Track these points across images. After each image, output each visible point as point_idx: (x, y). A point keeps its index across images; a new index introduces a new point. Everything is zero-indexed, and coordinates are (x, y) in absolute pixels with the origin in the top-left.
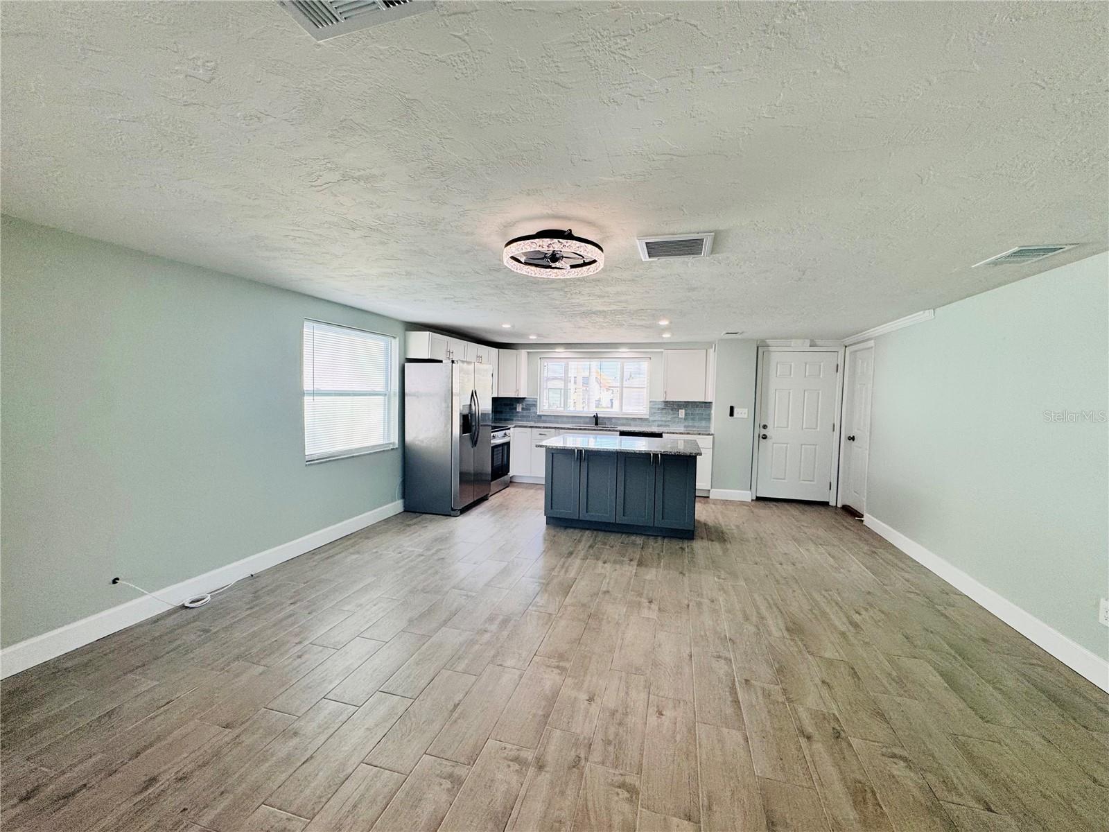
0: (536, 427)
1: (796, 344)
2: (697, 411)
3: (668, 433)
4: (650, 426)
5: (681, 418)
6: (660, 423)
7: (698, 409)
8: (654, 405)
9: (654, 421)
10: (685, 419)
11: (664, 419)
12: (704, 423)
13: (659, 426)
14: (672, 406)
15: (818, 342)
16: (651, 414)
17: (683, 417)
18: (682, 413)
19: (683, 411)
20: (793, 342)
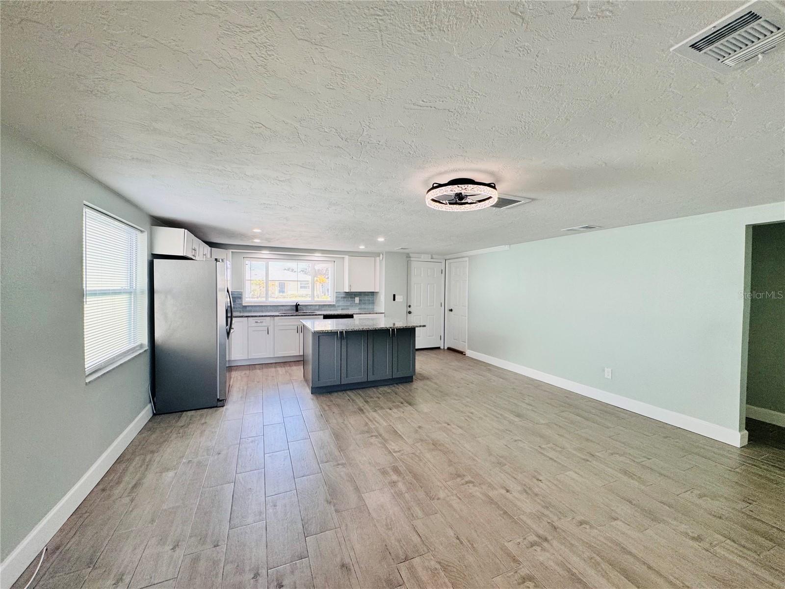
0: (252, 316)
1: (424, 257)
2: (366, 298)
3: (357, 314)
4: (336, 310)
5: (357, 303)
6: (343, 307)
7: (368, 297)
8: (339, 294)
9: (338, 306)
10: (359, 304)
11: (345, 304)
12: (370, 306)
13: (342, 309)
14: (351, 295)
15: (434, 257)
16: (337, 301)
17: (358, 302)
18: (357, 300)
19: (358, 298)
20: (423, 256)
